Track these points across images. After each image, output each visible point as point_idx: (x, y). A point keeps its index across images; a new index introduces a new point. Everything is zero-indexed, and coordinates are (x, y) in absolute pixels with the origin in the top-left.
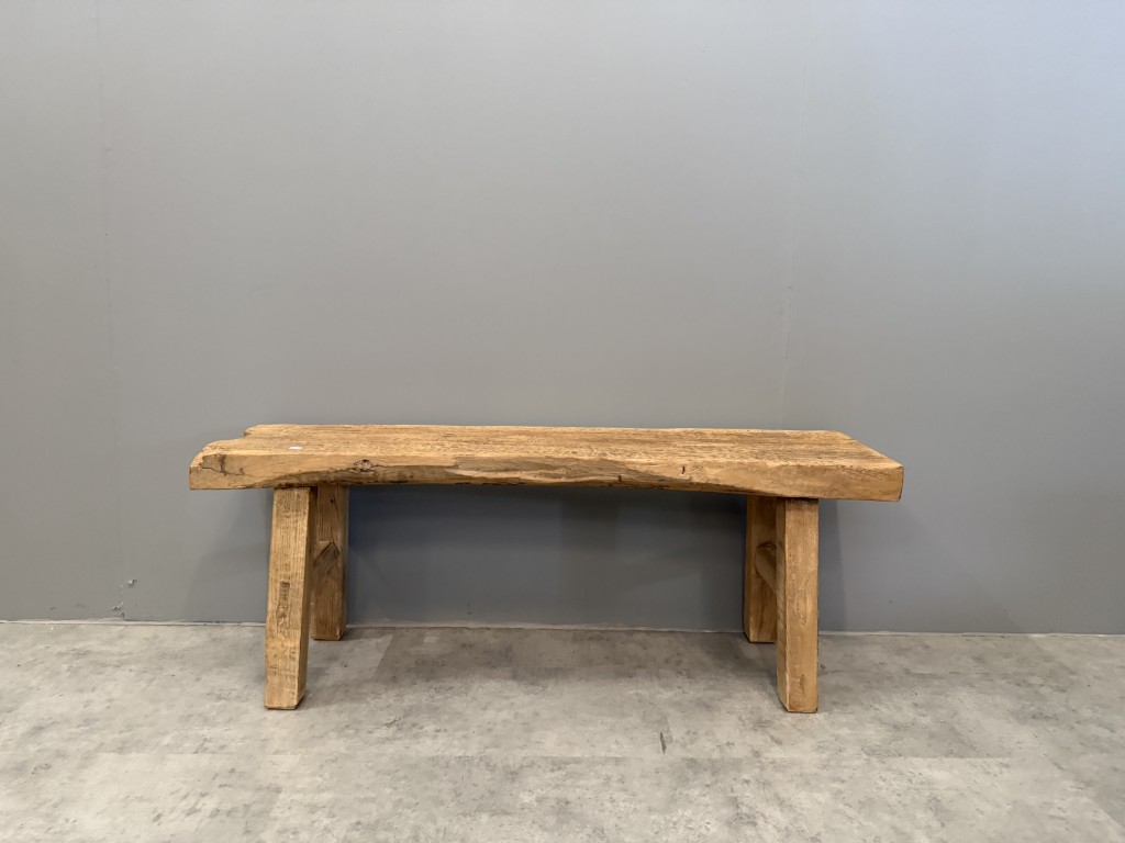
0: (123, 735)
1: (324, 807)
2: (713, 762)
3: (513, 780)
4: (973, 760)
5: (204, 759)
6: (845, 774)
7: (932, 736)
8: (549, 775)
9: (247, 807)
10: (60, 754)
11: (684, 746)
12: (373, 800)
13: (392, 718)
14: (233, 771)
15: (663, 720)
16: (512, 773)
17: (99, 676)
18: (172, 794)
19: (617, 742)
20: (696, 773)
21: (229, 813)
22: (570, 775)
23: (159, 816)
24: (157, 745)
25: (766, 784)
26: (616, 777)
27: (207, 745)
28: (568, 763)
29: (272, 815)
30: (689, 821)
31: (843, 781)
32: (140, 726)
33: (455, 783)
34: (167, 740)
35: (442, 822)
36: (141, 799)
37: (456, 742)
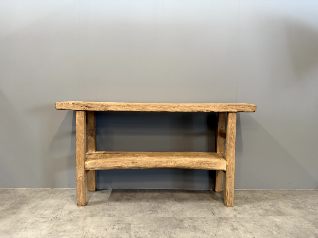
1: (142, 227)
2: (226, 218)
3: (182, 222)
5: (111, 218)
8: (190, 221)
9: (125, 228)
10: (78, 217)
11: (218, 214)
12: (152, 226)
13: (150, 209)
14: (118, 220)
15: (212, 209)
16: (181, 220)
18: (107, 225)
19: (203, 214)
20: (222, 220)
21: (122, 229)
22: (194, 221)
23: (106, 230)
24: (99, 215)
25: (238, 222)
26: (205, 221)
27: (110, 215)
29: (131, 229)
30: (223, 229)
33: (169, 222)
34: (101, 214)
35: (169, 230)
37: (166, 214)
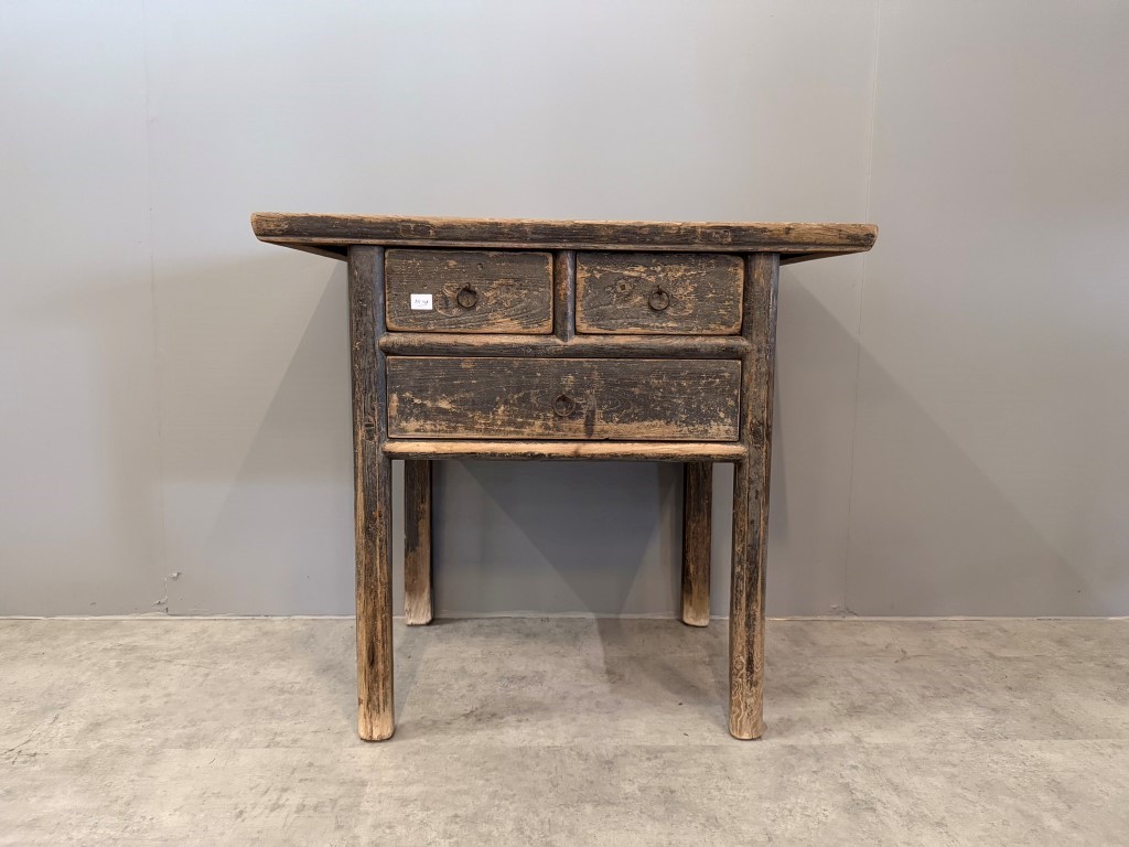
0: (187, 731)
4: (1082, 742)
6: (955, 758)
7: (1034, 719)
17: (151, 672)
28: (664, 752)
31: (955, 766)
32: (204, 721)
36: (218, 795)
